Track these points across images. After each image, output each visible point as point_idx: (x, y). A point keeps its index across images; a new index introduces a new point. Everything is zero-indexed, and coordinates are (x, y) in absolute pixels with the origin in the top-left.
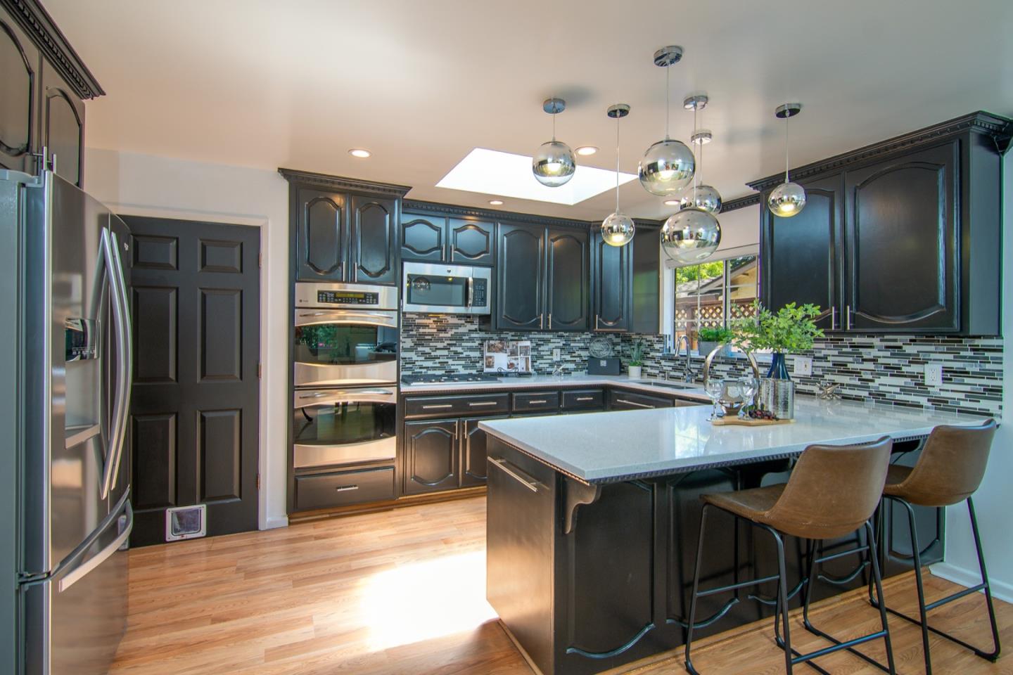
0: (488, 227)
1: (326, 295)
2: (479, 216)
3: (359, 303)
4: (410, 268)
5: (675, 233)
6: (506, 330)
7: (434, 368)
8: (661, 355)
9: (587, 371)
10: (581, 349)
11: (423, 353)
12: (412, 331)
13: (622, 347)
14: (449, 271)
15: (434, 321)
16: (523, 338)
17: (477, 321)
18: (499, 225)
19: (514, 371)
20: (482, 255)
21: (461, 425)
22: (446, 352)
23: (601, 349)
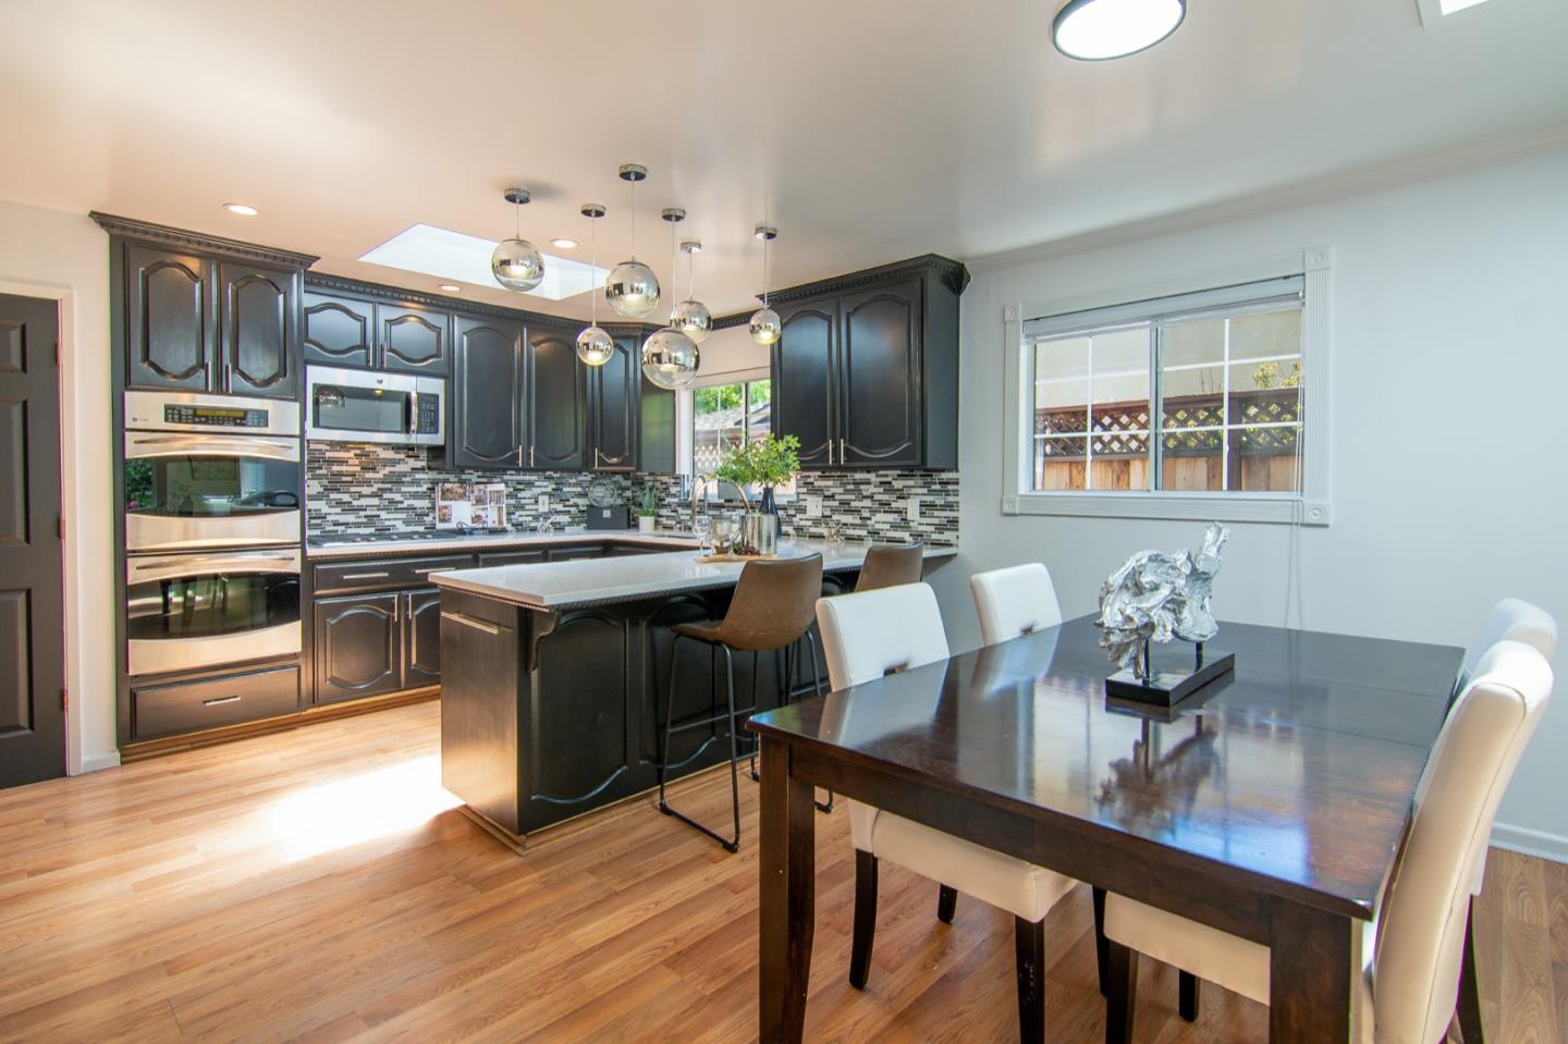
0: (440, 321)
1: (180, 411)
2: (425, 304)
3: (236, 424)
4: (317, 375)
5: (654, 355)
6: (469, 468)
7: (358, 525)
8: (676, 500)
9: (585, 525)
10: (580, 495)
11: (339, 503)
12: (321, 468)
13: (633, 492)
14: (381, 382)
15: (355, 455)
16: (494, 480)
17: (424, 455)
18: (456, 318)
19: (481, 526)
20: (431, 361)
21: (403, 603)
22: (376, 501)
23: (603, 495)
